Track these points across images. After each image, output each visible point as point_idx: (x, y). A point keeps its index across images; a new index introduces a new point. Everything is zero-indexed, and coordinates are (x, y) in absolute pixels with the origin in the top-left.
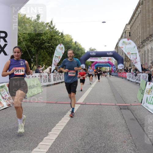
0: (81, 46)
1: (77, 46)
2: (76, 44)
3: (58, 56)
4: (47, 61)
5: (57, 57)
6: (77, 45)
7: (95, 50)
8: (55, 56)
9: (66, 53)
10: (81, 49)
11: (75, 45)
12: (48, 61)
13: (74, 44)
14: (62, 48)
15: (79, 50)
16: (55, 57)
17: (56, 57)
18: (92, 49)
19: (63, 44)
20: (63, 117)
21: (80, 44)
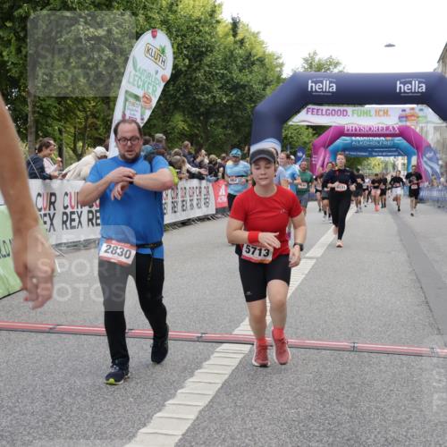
0: (262, 43)
1: (242, 42)
2: (235, 35)
3: (140, 93)
4: (86, 118)
5: (137, 97)
6: (239, 38)
7: (337, 64)
8: (127, 92)
9: (181, 80)
10: (261, 61)
11: (231, 39)
12: (91, 120)
13: (227, 35)
14: (163, 52)
15: (253, 64)
16: (126, 100)
17: (132, 100)
18: (317, 59)
19: (169, 32)
20: (160, 407)
21: (256, 35)
